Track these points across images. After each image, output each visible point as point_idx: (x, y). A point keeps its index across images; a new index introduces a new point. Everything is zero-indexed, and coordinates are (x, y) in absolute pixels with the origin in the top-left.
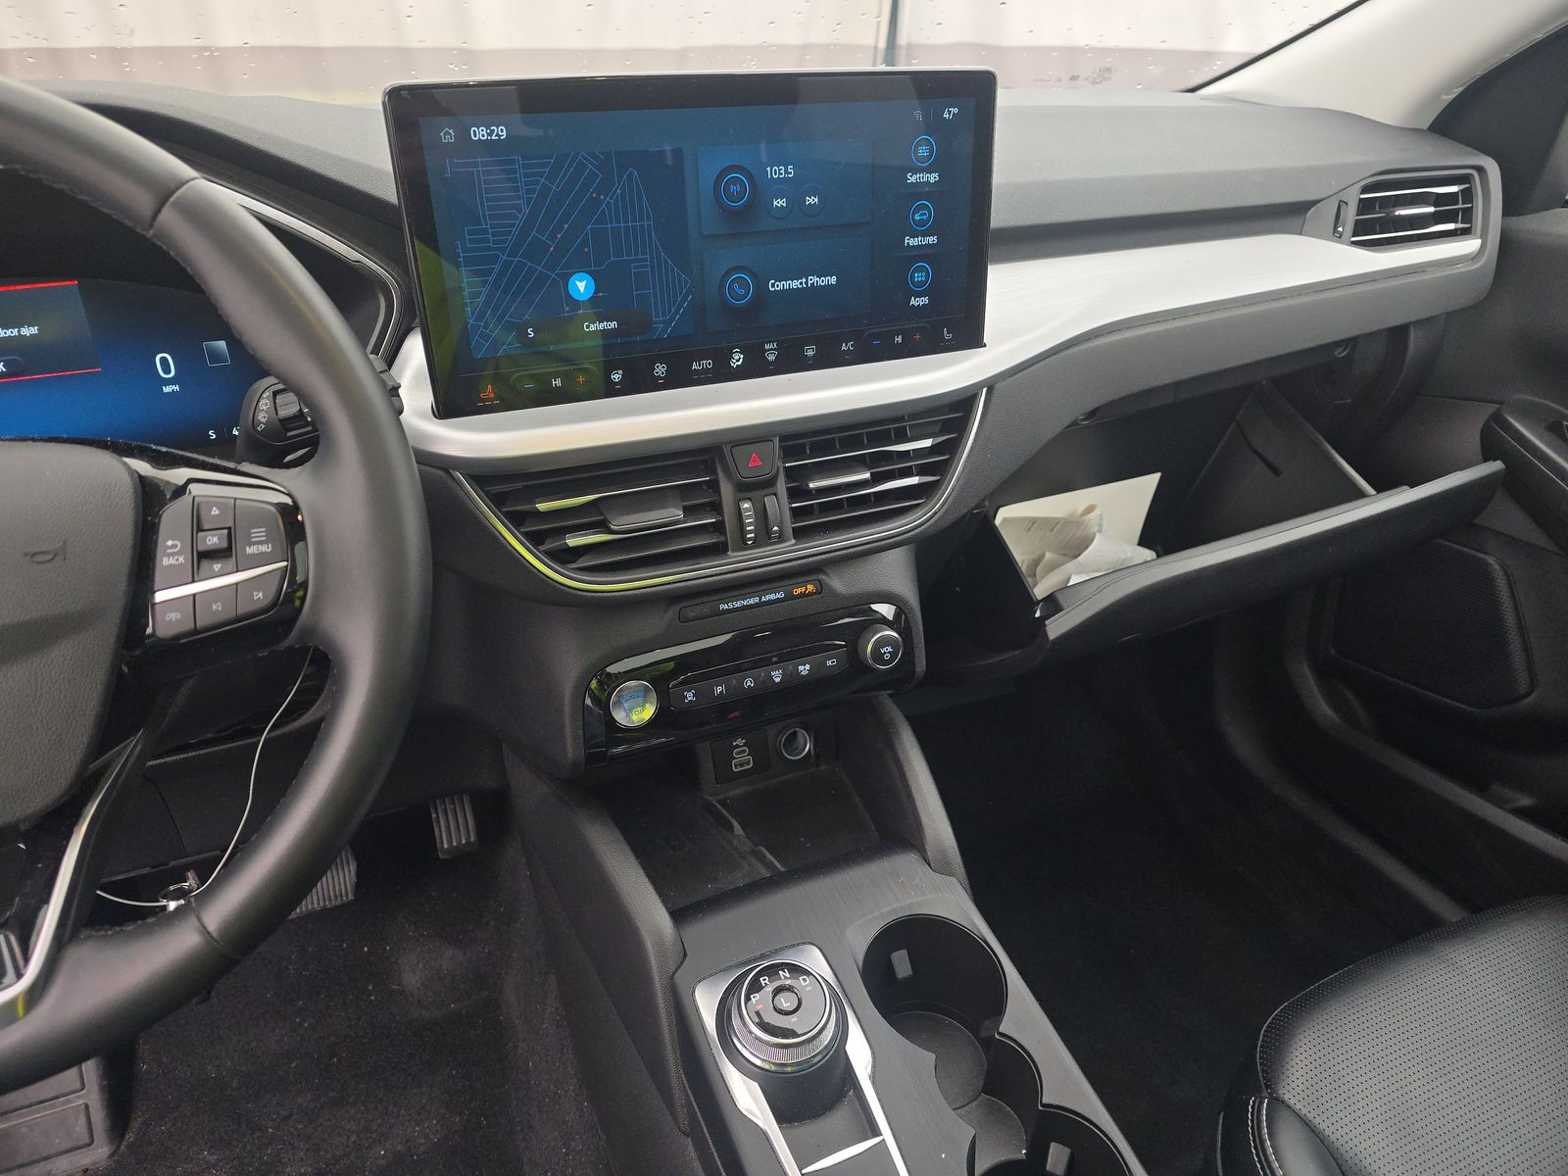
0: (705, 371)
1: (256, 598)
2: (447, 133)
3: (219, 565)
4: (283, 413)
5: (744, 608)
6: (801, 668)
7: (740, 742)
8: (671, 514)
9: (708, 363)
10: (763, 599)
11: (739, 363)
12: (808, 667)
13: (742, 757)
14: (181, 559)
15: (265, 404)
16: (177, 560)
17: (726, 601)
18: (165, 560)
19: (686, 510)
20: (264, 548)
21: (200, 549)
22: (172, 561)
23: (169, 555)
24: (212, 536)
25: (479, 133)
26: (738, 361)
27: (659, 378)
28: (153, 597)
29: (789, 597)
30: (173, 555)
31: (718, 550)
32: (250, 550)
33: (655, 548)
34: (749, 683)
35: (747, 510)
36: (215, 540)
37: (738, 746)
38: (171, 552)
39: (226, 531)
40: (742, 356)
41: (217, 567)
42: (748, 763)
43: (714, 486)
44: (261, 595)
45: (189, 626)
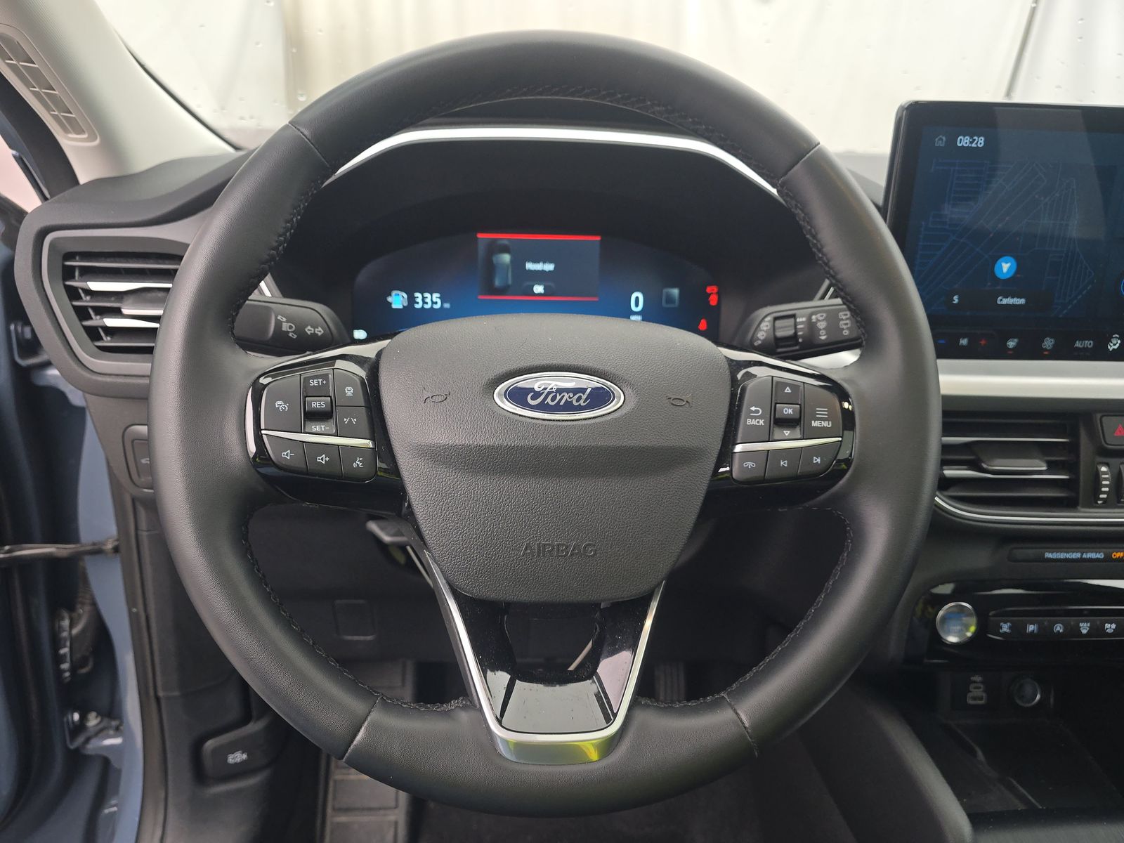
0: (1085, 349)
1: (814, 462)
2: (941, 139)
3: (789, 432)
4: (780, 334)
5: (1066, 560)
6: (1107, 626)
7: (977, 678)
8: (1036, 467)
9: (1089, 344)
10: (1084, 556)
11: (1116, 347)
12: (1114, 626)
13: (977, 693)
14: (761, 422)
15: (766, 326)
16: (758, 422)
17: (1052, 550)
18: (749, 422)
19: (1049, 464)
20: (825, 424)
21: (777, 416)
22: (754, 422)
23: (752, 418)
24: (788, 408)
25: (964, 141)
26: (1115, 345)
27: (1046, 350)
28: (733, 448)
29: (1108, 559)
30: (755, 418)
31: (1070, 504)
32: (815, 424)
33: (1012, 491)
34: (1059, 628)
35: (1105, 473)
36: (790, 411)
37: (975, 682)
38: (754, 417)
39: (798, 406)
40: (1119, 342)
41: (787, 433)
42: (981, 699)
43: (1073, 448)
44: (819, 460)
45: (760, 474)
